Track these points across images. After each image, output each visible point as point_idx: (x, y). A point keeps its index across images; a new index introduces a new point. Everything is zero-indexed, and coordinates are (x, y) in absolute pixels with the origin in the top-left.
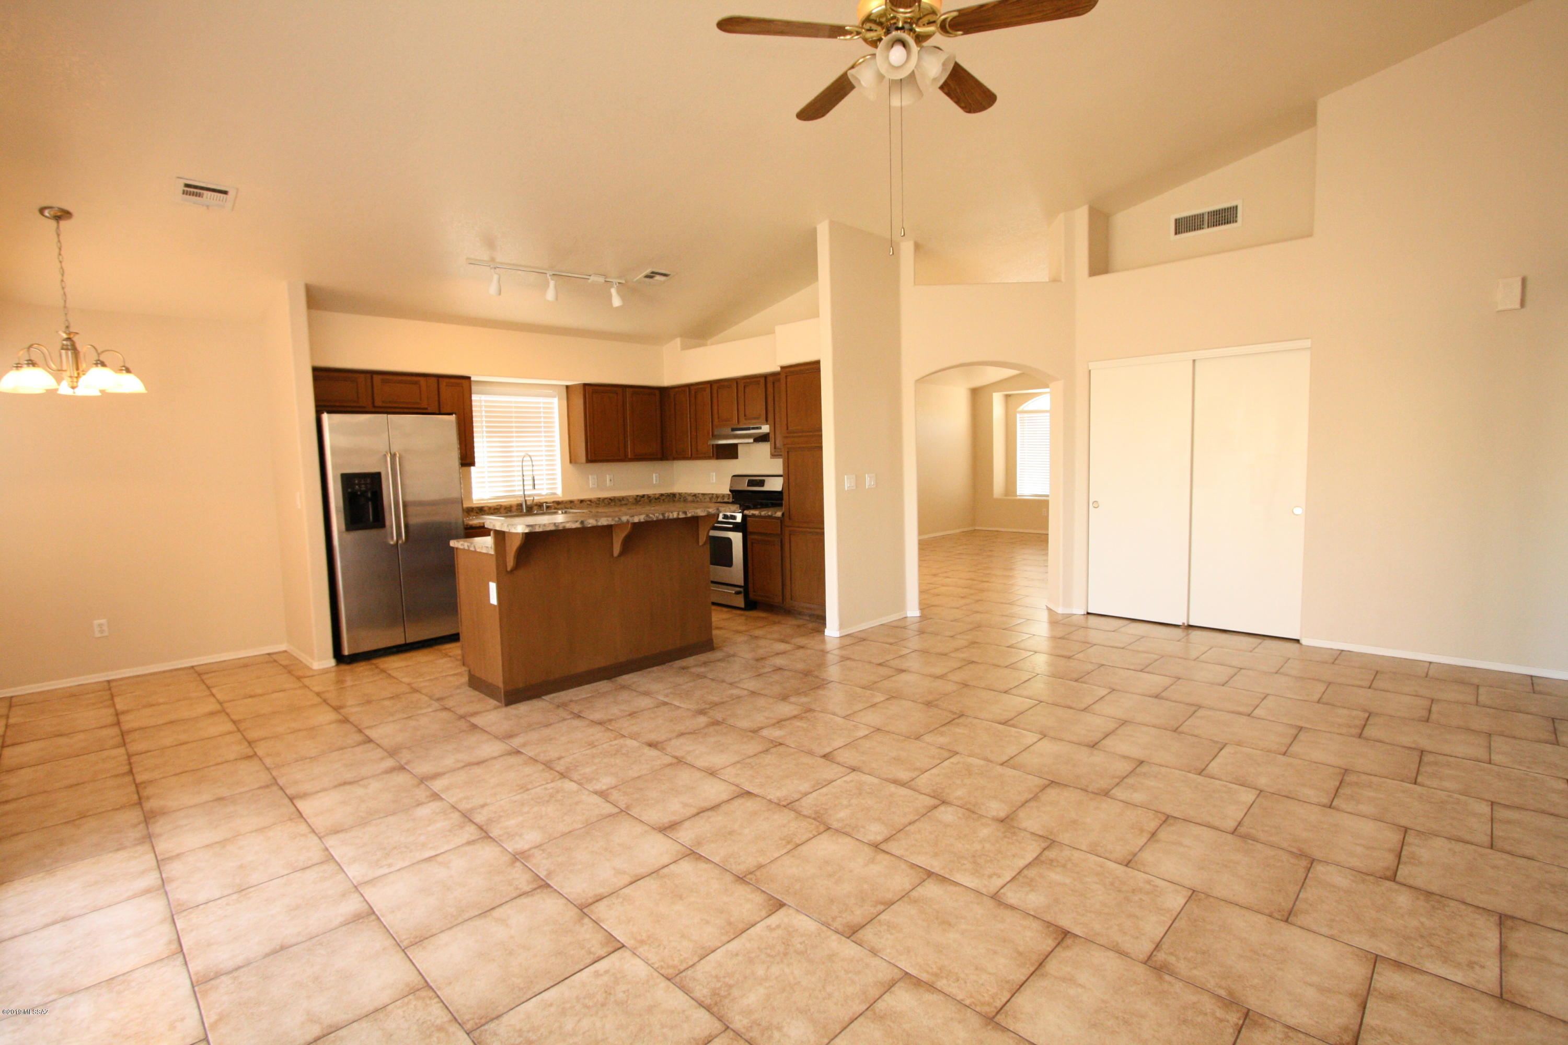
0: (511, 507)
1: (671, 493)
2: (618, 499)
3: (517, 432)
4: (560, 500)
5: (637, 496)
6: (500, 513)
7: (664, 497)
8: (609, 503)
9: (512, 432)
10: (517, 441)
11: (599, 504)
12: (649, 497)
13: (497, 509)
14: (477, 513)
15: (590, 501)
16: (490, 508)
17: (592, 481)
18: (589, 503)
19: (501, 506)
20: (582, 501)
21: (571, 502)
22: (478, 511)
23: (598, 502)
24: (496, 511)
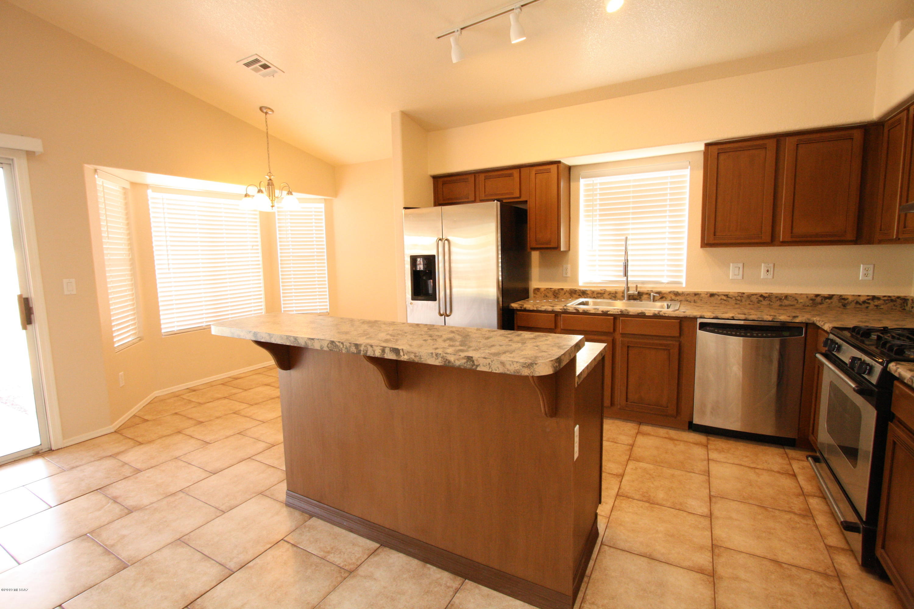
0: (616, 293)
1: (898, 297)
2: (776, 297)
3: (633, 213)
4: (680, 290)
5: (817, 296)
6: (604, 298)
7: (877, 302)
8: (759, 302)
9: (628, 214)
10: (633, 223)
11: (741, 301)
12: (842, 299)
13: (600, 293)
14: (579, 295)
15: (727, 296)
16: (593, 292)
17: (733, 271)
18: (725, 298)
19: (605, 291)
20: (712, 295)
21: (696, 294)
22: (581, 294)
23: (739, 298)
24: (599, 295)
